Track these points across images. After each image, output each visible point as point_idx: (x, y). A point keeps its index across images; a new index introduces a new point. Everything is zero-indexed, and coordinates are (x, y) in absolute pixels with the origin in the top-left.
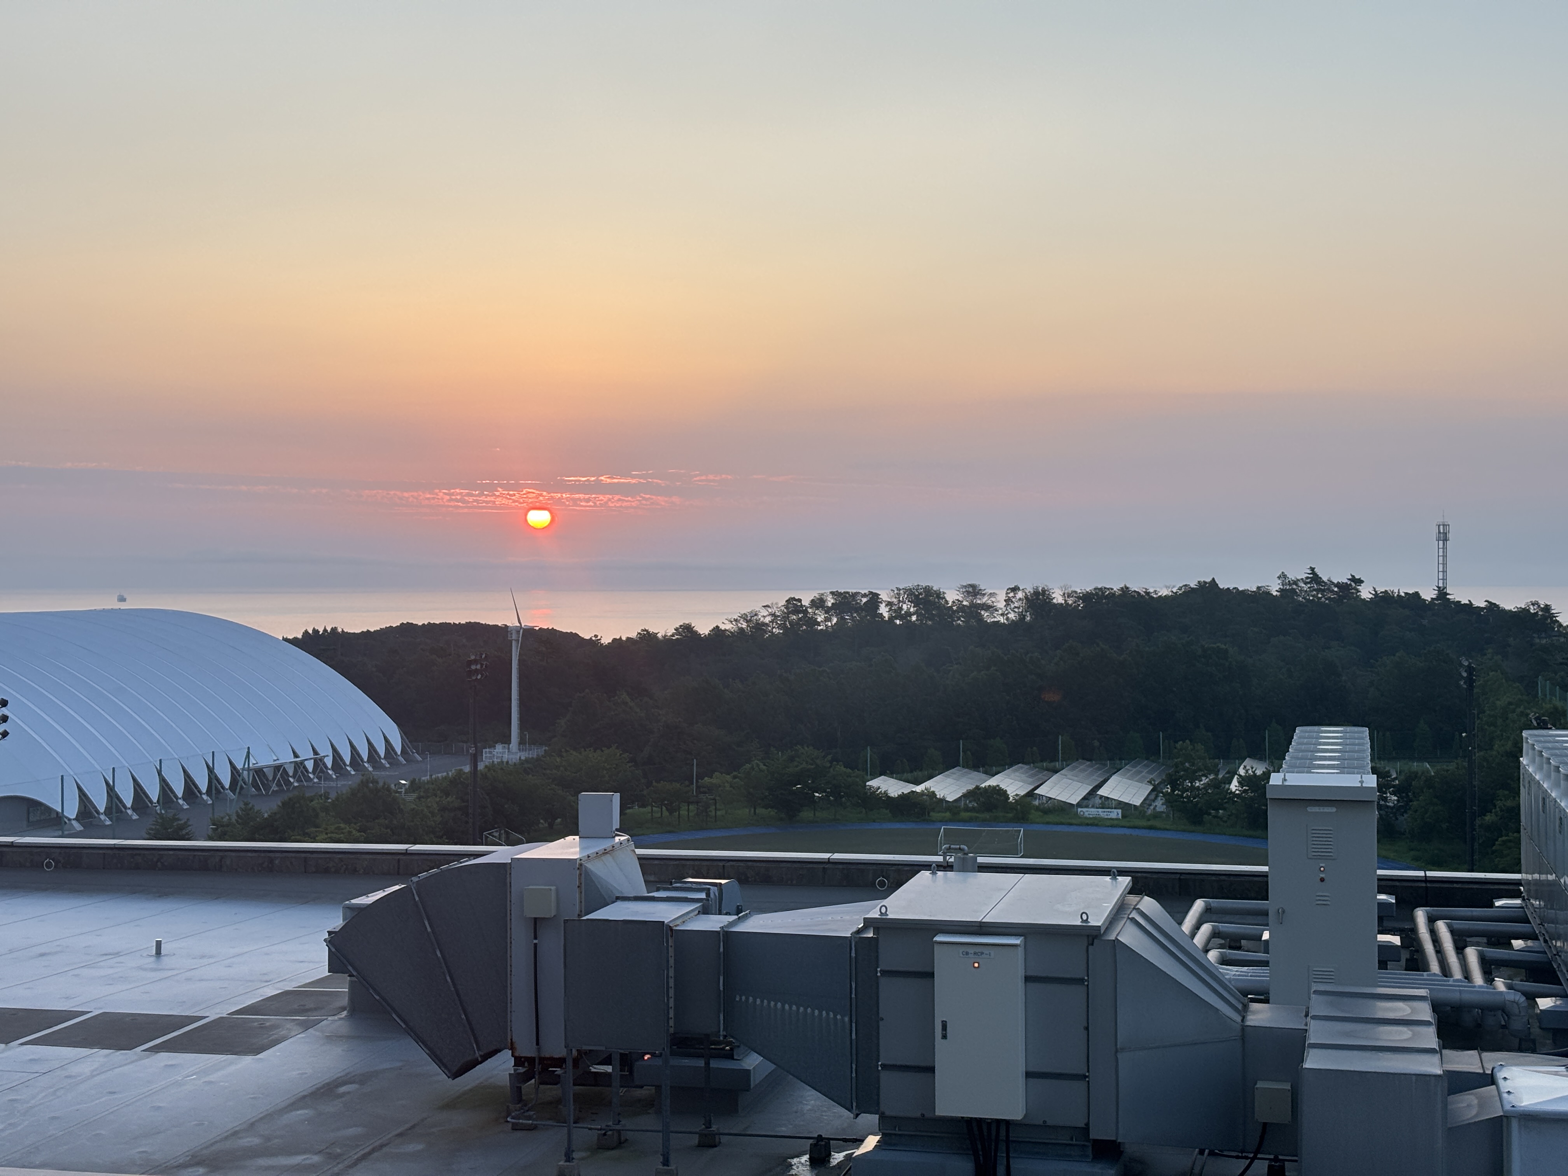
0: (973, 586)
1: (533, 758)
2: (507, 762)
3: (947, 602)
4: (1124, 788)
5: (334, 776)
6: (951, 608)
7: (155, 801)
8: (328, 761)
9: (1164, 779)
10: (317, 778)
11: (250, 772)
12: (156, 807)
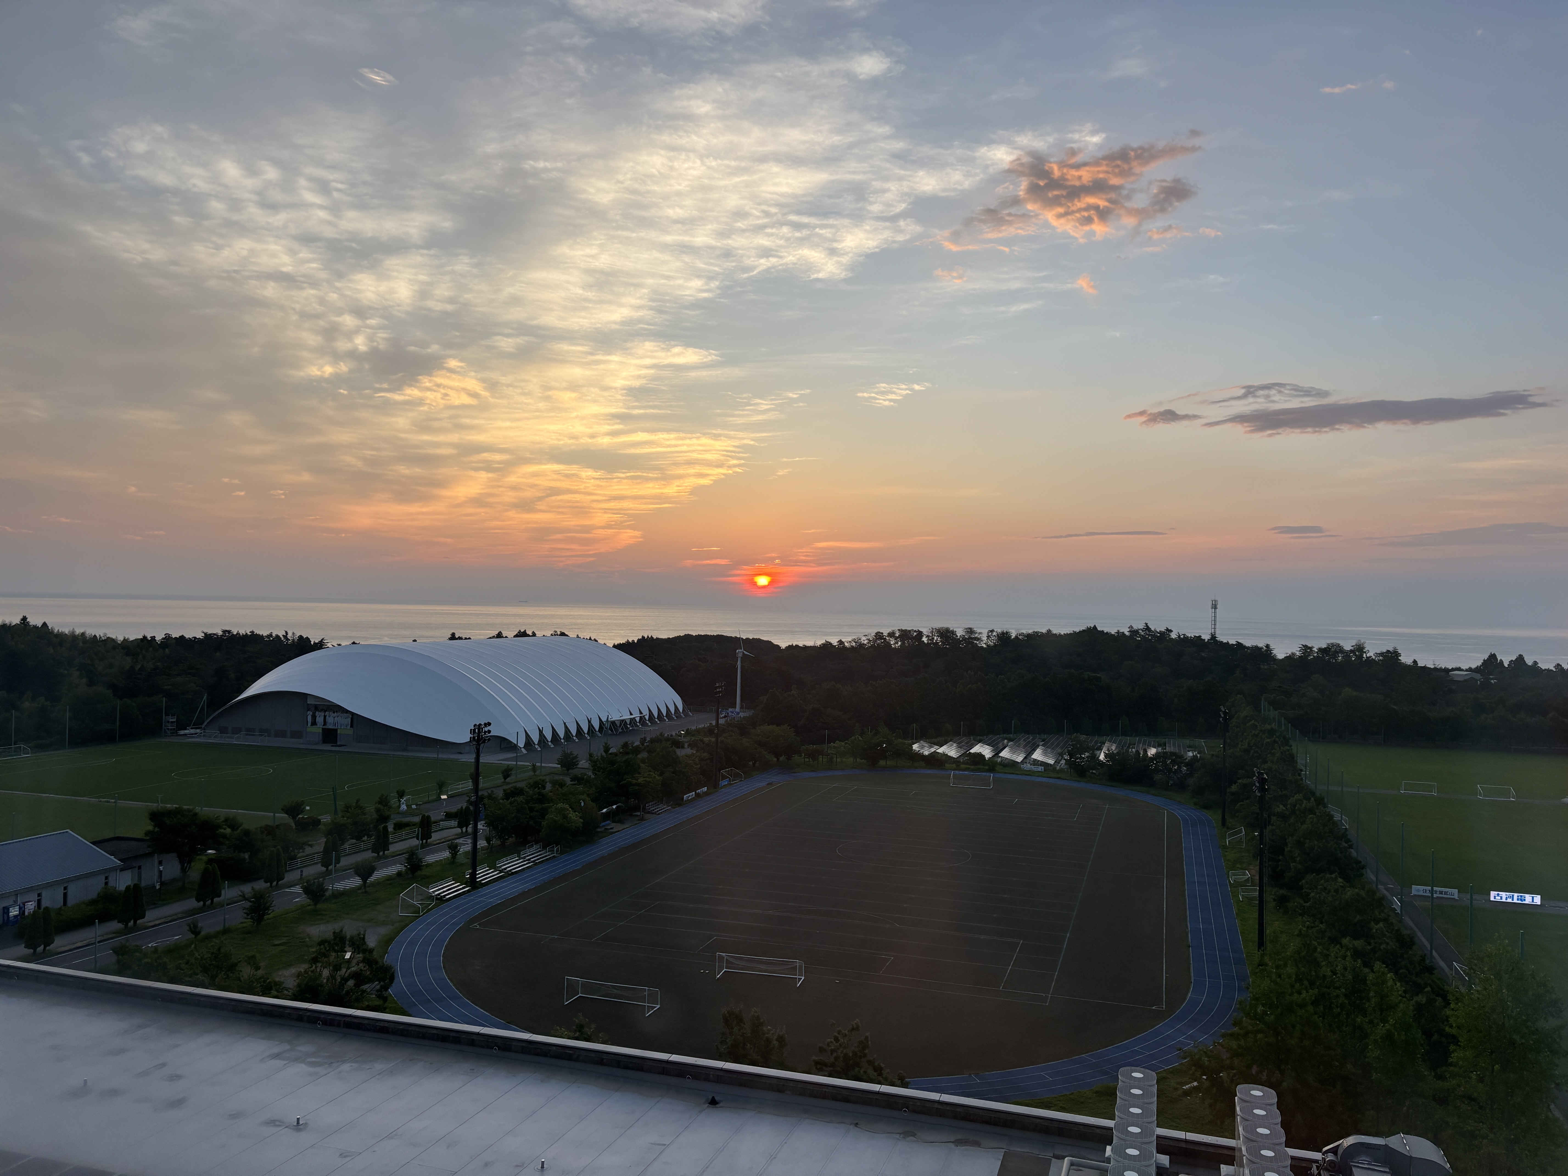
0: (971, 629)
1: (746, 716)
2: (734, 719)
3: (957, 636)
4: (1045, 753)
5: (650, 724)
6: (959, 639)
7: (562, 738)
8: (647, 717)
9: (1066, 751)
10: (641, 725)
11: (609, 723)
12: (563, 741)
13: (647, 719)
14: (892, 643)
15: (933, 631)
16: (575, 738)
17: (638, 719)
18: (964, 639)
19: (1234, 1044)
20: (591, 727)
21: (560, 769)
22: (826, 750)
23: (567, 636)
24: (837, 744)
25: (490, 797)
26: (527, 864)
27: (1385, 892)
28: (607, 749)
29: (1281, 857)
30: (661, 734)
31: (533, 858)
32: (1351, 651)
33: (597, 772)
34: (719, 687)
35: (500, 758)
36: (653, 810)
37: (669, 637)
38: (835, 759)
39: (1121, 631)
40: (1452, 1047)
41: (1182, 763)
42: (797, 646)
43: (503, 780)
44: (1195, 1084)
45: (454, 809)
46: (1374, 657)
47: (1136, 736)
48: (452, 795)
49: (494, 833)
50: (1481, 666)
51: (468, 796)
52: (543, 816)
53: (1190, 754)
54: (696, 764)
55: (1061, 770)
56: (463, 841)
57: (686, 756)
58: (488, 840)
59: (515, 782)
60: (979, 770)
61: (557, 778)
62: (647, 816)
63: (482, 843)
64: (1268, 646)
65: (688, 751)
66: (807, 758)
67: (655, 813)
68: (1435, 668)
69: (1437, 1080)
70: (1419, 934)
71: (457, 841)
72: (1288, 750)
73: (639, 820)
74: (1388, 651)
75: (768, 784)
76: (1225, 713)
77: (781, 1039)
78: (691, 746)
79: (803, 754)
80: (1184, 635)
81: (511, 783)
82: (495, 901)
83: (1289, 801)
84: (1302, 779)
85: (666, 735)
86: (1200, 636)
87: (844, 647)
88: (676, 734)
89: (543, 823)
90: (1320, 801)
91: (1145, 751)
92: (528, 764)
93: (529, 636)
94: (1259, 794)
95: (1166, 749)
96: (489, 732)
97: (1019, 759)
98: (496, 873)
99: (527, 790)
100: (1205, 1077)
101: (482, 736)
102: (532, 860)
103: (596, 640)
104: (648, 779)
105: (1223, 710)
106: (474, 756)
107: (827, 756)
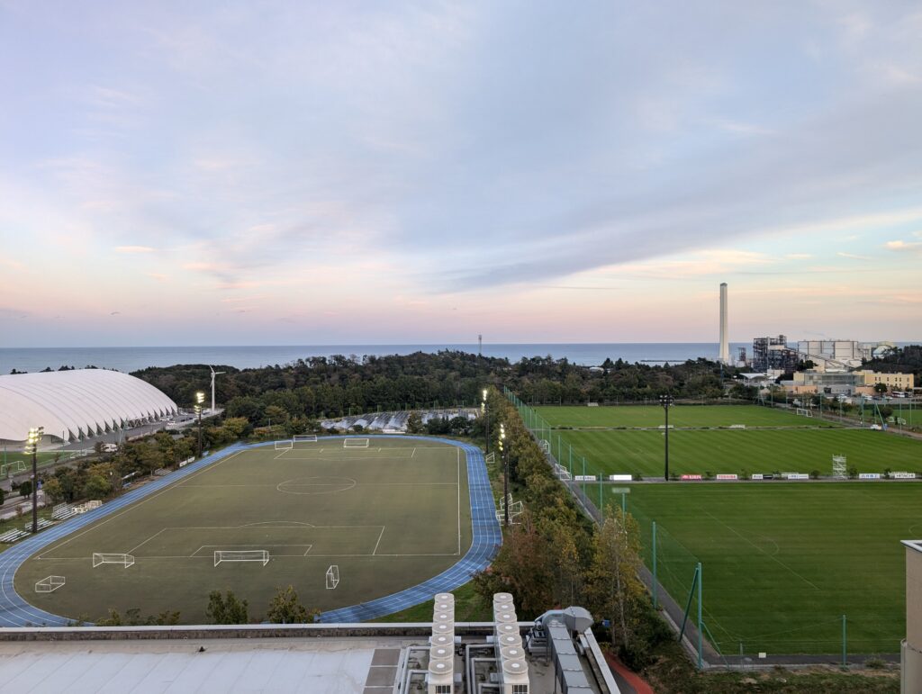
1: (219, 413)
2: (211, 414)
3: (346, 360)
5: (155, 421)
7: (95, 433)
9: (407, 420)
10: (150, 422)
11: (128, 422)
14: (308, 365)
15: (332, 357)
16: (104, 432)
17: (147, 419)
18: (350, 361)
20: (115, 425)
21: (95, 453)
22: (269, 430)
24: (276, 426)
25: (45, 474)
29: (516, 467)
30: (163, 427)
32: (545, 360)
35: (52, 449)
36: (159, 474)
38: (275, 434)
40: (594, 555)
41: (466, 422)
43: (54, 463)
45: (18, 483)
46: (556, 362)
47: (442, 409)
49: (49, 497)
50: (603, 364)
51: (29, 475)
52: (84, 483)
54: (186, 444)
56: (26, 504)
57: (180, 439)
58: (45, 501)
61: (92, 459)
65: (181, 436)
66: (258, 435)
67: (161, 476)
68: (583, 366)
70: (579, 499)
71: (22, 504)
73: (150, 480)
78: (183, 433)
79: (255, 433)
81: (61, 464)
84: (523, 427)
86: (474, 354)
87: (280, 369)
89: (84, 487)
90: (532, 438)
91: (448, 417)
98: (50, 522)
107: (270, 433)
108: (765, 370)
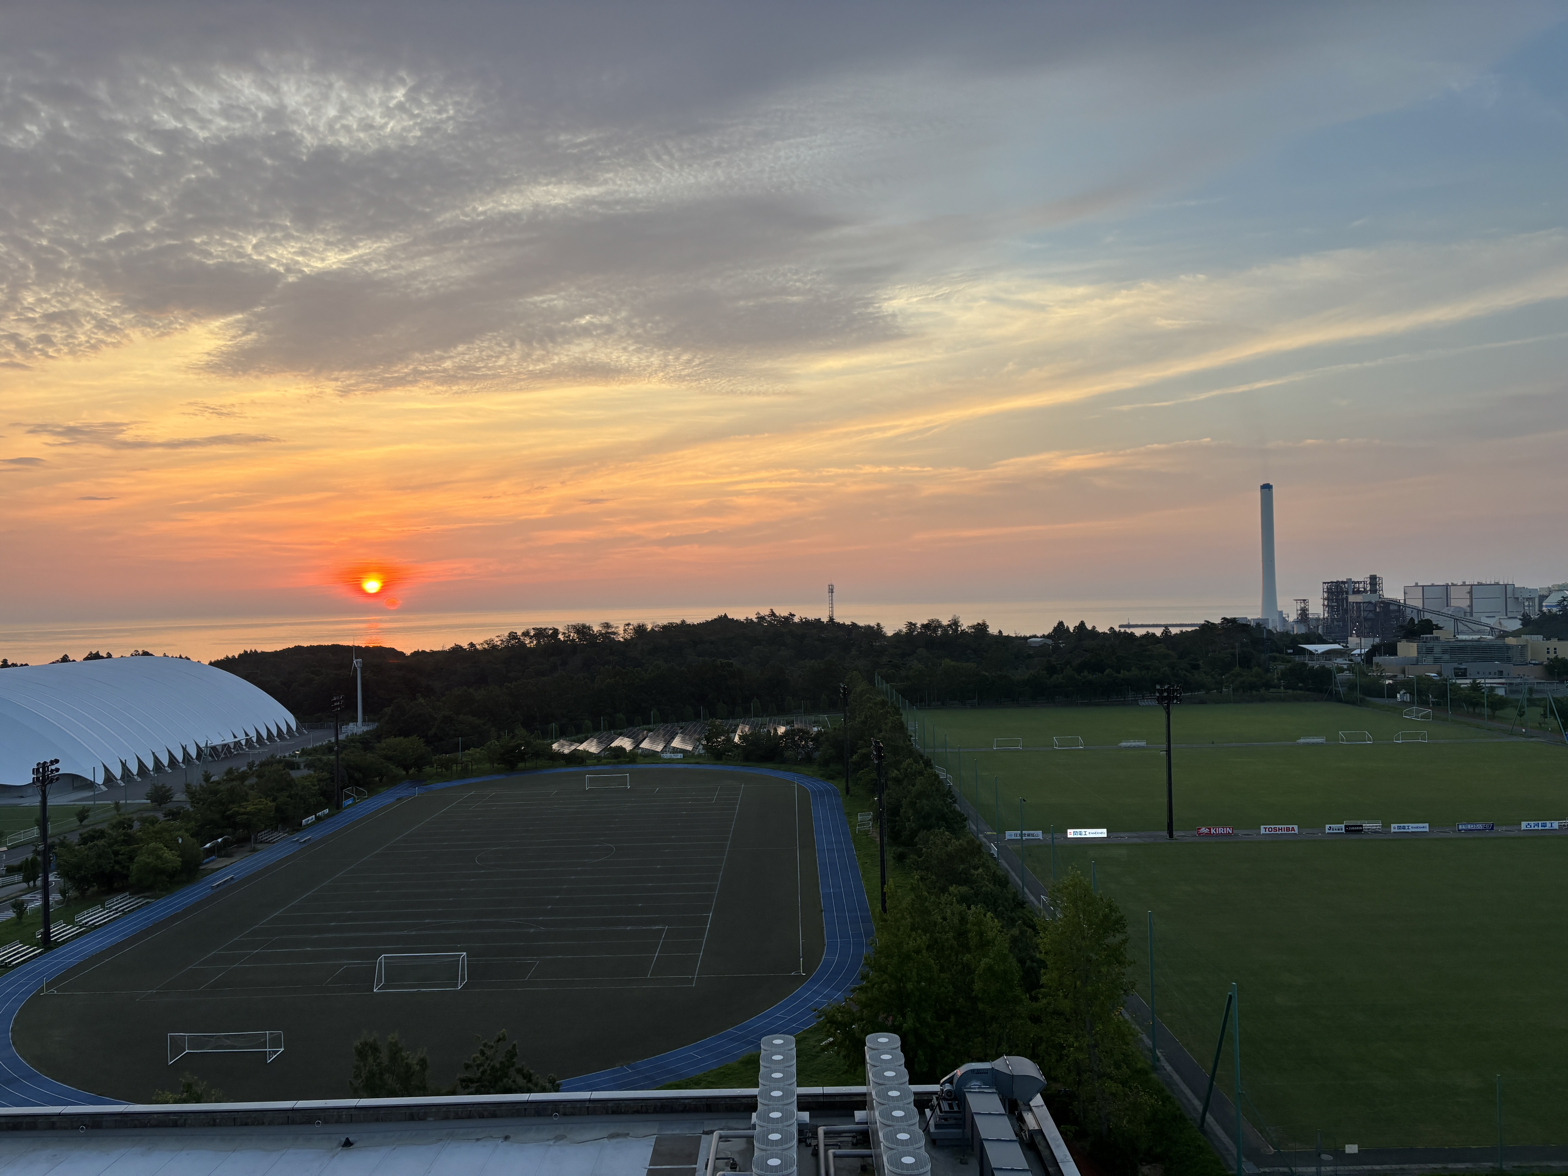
0: (607, 624)
1: (370, 730)
2: (356, 734)
3: (593, 631)
4: (683, 741)
5: (258, 746)
6: (596, 634)
7: (151, 769)
8: (254, 739)
9: (703, 736)
10: (248, 748)
11: (209, 749)
12: (152, 773)
13: (255, 741)
14: (527, 642)
15: (569, 628)
16: (167, 768)
17: (243, 742)
18: (601, 634)
19: (863, 997)
20: (186, 755)
21: (151, 805)
22: (460, 758)
23: (152, 655)
24: (472, 751)
25: (62, 844)
26: (114, 914)
27: (984, 840)
28: (207, 778)
29: (897, 818)
30: (272, 756)
31: (121, 907)
32: (949, 626)
33: (195, 805)
34: (337, 701)
35: (73, 799)
36: (267, 839)
37: (275, 650)
38: (470, 767)
39: (749, 618)
40: (1043, 971)
41: (808, 738)
42: (423, 652)
43: (79, 823)
44: (831, 1039)
45: (16, 862)
46: (967, 630)
47: (767, 716)
48: (13, 846)
49: (69, 884)
50: (1053, 632)
51: (34, 845)
52: (131, 859)
53: (815, 729)
54: (314, 785)
55: (700, 755)
56: (31, 897)
57: (303, 778)
58: (63, 893)
59: (94, 824)
60: (620, 763)
61: (146, 815)
62: (259, 846)
63: (55, 897)
64: (878, 625)
65: (304, 772)
66: (440, 768)
67: (269, 842)
68: (1016, 637)
69: (1032, 1002)
70: (1013, 874)
71: (24, 898)
72: (898, 719)
73: (249, 851)
74: (979, 624)
75: (398, 799)
76: (844, 689)
77: (423, 1063)
78: (308, 766)
79: (435, 765)
80: (806, 618)
81: (89, 826)
82: (74, 961)
83: (902, 766)
84: (912, 744)
85: (278, 757)
86: (820, 619)
87: (476, 650)
88: (290, 755)
89: (131, 867)
90: (928, 764)
91: (775, 730)
92: (110, 802)
93: (102, 657)
94: (876, 762)
95: (793, 726)
96: (57, 770)
97: (659, 748)
98: (75, 929)
99: (110, 832)
100: (839, 1031)
101: (48, 775)
102: (120, 909)
103: (188, 659)
104: (259, 807)
105: (843, 686)
106: (39, 799)
107: (462, 764)
108: (1343, 639)
